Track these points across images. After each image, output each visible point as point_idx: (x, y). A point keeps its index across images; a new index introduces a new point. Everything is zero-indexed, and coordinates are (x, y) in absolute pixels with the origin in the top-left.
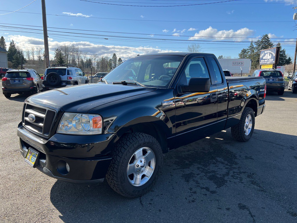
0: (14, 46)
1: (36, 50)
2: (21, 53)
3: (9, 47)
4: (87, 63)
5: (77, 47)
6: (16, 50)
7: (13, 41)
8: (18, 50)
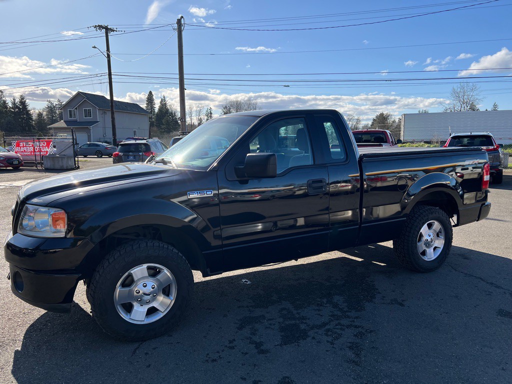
0: (165, 104)
1: (195, 109)
2: (175, 114)
3: (160, 107)
5: (254, 101)
6: (167, 110)
7: (164, 97)
8: (170, 111)
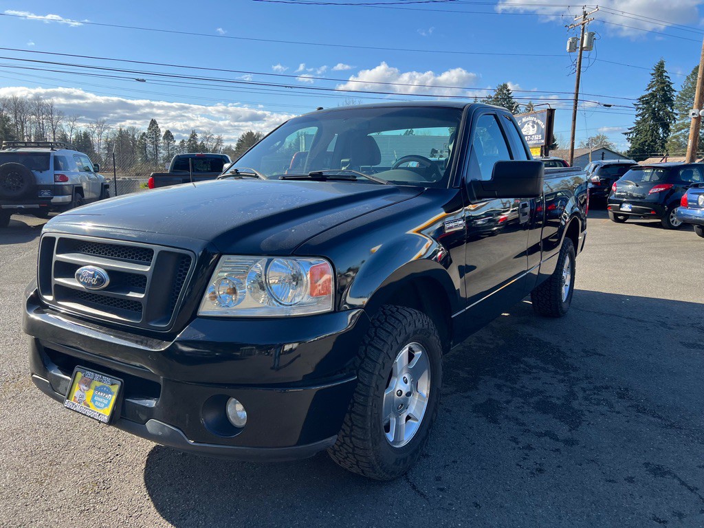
4: (78, 142)
5: (47, 101)
